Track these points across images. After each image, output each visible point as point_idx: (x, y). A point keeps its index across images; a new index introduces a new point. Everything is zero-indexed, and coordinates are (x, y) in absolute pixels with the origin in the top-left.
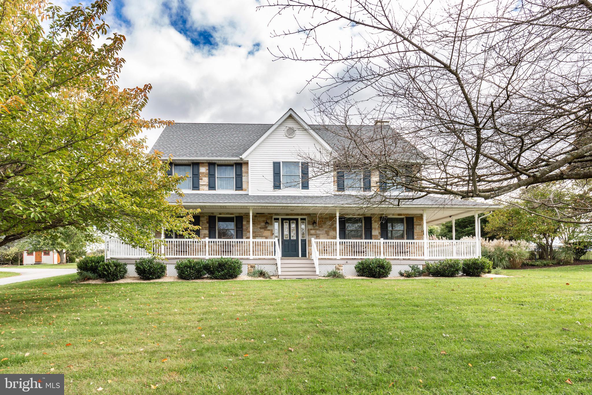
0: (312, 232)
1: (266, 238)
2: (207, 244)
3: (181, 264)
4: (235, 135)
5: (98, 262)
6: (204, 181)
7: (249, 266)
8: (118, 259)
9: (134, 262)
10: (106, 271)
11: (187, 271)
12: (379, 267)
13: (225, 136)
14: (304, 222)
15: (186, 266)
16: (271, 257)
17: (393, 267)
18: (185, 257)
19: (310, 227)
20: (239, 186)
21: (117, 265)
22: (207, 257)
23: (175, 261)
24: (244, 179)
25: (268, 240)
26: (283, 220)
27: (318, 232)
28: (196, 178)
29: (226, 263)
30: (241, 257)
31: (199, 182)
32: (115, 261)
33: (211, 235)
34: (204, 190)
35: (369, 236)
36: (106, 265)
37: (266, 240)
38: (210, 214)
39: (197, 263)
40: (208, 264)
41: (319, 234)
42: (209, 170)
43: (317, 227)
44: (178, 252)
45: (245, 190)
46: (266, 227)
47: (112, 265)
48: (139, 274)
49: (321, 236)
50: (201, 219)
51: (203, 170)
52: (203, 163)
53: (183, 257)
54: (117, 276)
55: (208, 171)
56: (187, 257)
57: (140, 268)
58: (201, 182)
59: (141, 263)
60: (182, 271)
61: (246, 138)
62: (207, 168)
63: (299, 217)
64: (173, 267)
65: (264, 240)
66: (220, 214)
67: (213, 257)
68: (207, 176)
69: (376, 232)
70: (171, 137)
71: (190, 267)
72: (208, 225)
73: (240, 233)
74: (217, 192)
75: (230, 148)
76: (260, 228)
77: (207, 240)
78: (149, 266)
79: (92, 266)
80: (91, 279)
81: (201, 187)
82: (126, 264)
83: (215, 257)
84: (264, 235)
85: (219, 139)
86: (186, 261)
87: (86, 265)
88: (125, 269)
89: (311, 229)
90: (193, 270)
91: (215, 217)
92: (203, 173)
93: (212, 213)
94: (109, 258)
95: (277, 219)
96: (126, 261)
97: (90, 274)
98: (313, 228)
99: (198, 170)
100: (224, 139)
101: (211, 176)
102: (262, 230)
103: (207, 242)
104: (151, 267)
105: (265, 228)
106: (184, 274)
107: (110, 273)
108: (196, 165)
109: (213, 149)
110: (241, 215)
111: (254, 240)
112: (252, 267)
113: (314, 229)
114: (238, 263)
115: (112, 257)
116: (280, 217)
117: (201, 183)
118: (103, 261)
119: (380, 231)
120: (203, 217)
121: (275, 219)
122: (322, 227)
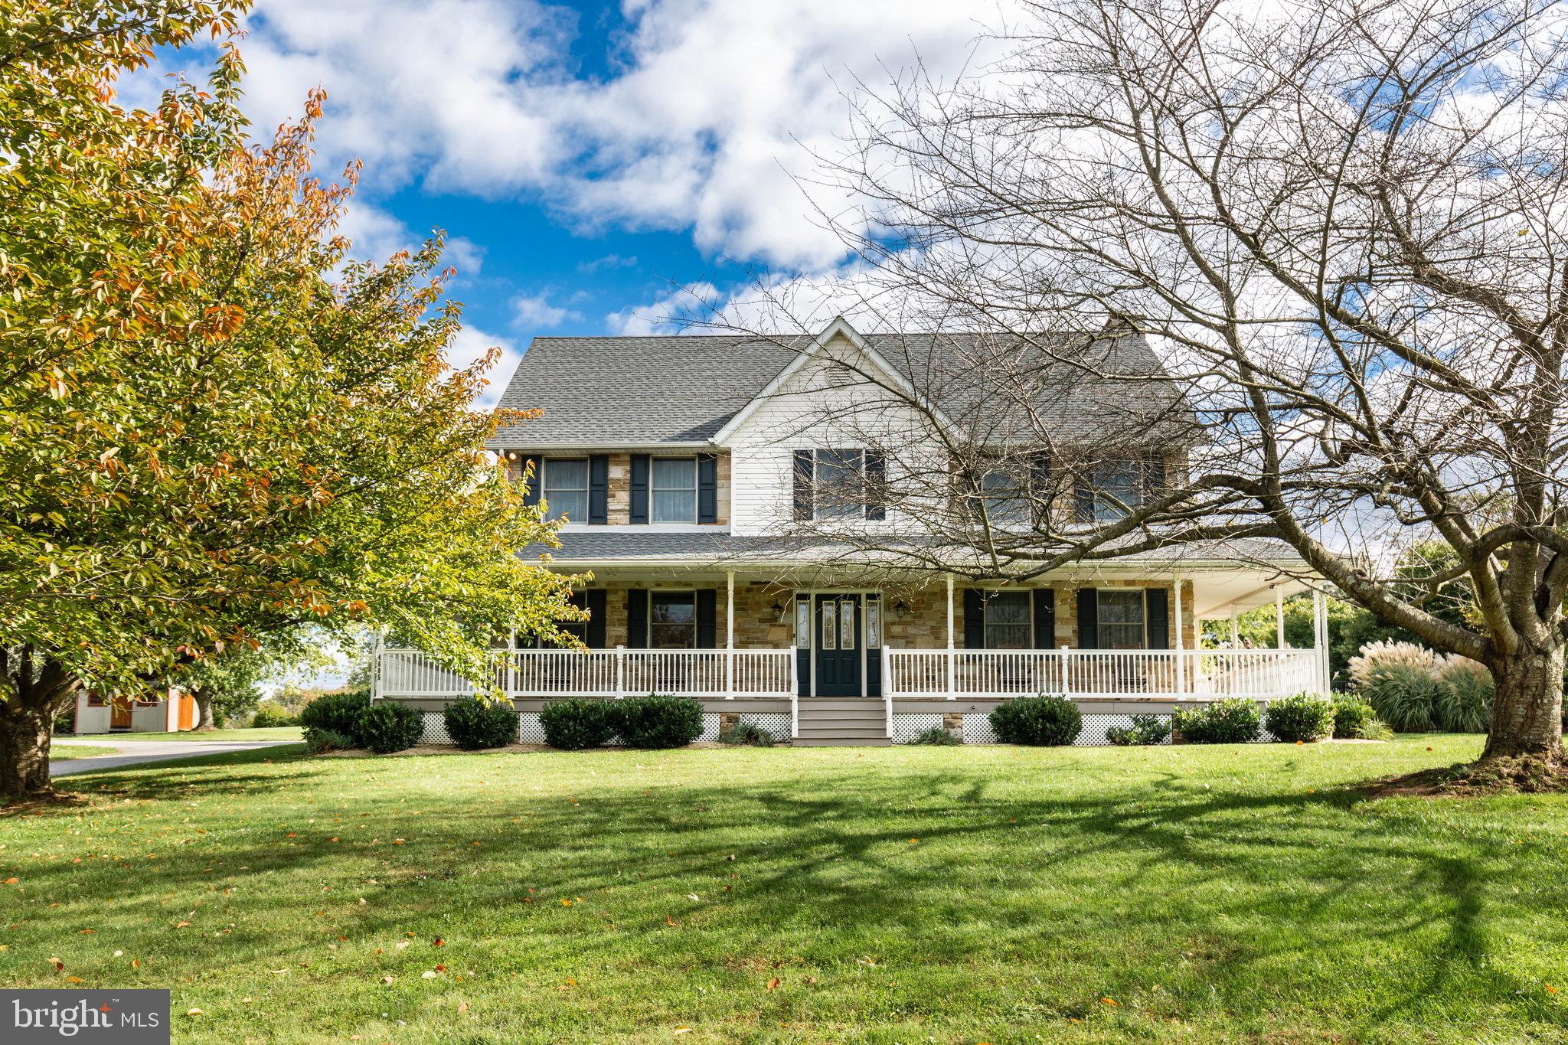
0: (897, 629)
1: (776, 646)
2: (620, 662)
3: (555, 710)
4: (709, 373)
5: (355, 708)
6: (620, 501)
7: (724, 718)
8: (402, 700)
9: (441, 706)
10: (377, 727)
11: (568, 728)
12: (1043, 717)
13: (679, 378)
14: (875, 604)
15: (566, 716)
16: (780, 694)
17: (1084, 719)
18: (565, 694)
19: (892, 617)
20: (708, 514)
21: (400, 714)
22: (620, 694)
23: (540, 706)
24: (721, 494)
25: (779, 652)
26: (820, 598)
27: (911, 630)
28: (600, 492)
29: (662, 708)
30: (704, 694)
31: (605, 504)
32: (397, 704)
33: (635, 640)
34: (619, 525)
35: (1047, 639)
36: (377, 712)
37: (774, 652)
38: (632, 587)
39: (594, 709)
40: (619, 710)
41: (915, 636)
42: (632, 472)
43: (908, 618)
44: (548, 683)
45: (724, 523)
46: (776, 619)
47: (391, 713)
48: (454, 736)
49: (919, 640)
50: (610, 598)
51: (618, 473)
52: (617, 455)
53: (559, 693)
54: (402, 741)
55: (628, 476)
56: (571, 693)
57: (456, 720)
58: (612, 505)
59: (459, 709)
60: (556, 727)
61: (734, 383)
62: (628, 468)
63: (863, 592)
64: (536, 717)
65: (768, 652)
66: (658, 585)
67: (633, 694)
68: (627, 487)
69: (1064, 628)
70: (541, 381)
71: (574, 718)
72: (626, 613)
73: (708, 634)
74: (654, 527)
75: (689, 413)
76: (762, 621)
77: (621, 651)
78: (477, 715)
79: (340, 716)
80: (339, 748)
81: (611, 517)
82: (422, 713)
83: (639, 694)
84: (769, 638)
85: (664, 387)
86: (567, 704)
87: (326, 715)
88: (418, 722)
89: (893, 624)
90: (581, 724)
91: (645, 592)
92: (618, 480)
93: (638, 583)
94: (379, 696)
95: (803, 597)
96: (423, 706)
97: (335, 737)
98: (897, 619)
99: (606, 472)
100: (675, 385)
101: (638, 488)
102: (764, 626)
103: (620, 658)
104: (481, 719)
105: (773, 621)
106: (560, 734)
107: (386, 733)
108: (600, 460)
109: (645, 417)
110: (712, 587)
111: (739, 652)
112: (730, 719)
113: (900, 623)
114: (690, 708)
115: (389, 693)
116: (813, 593)
117: (611, 507)
118: (368, 704)
119: (1076, 627)
120: (615, 592)
121: (801, 597)
122: (920, 617)
